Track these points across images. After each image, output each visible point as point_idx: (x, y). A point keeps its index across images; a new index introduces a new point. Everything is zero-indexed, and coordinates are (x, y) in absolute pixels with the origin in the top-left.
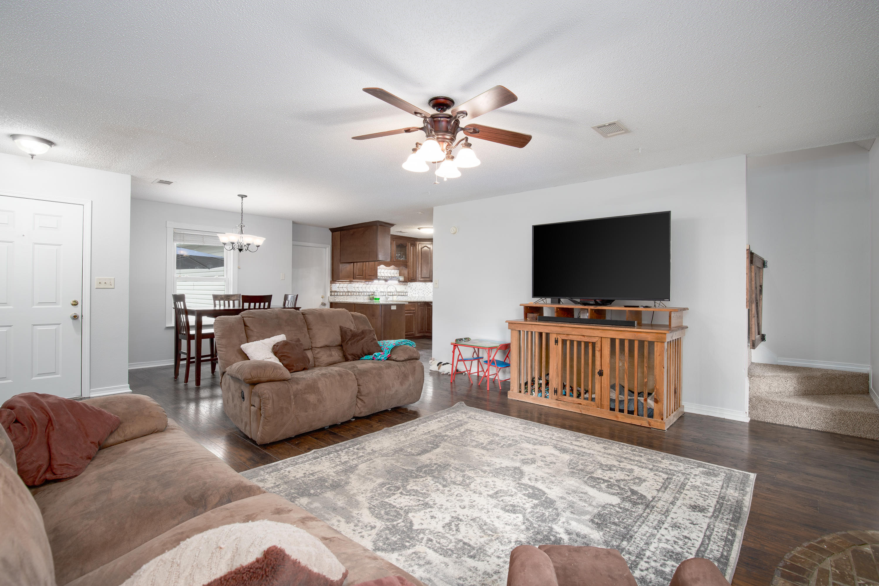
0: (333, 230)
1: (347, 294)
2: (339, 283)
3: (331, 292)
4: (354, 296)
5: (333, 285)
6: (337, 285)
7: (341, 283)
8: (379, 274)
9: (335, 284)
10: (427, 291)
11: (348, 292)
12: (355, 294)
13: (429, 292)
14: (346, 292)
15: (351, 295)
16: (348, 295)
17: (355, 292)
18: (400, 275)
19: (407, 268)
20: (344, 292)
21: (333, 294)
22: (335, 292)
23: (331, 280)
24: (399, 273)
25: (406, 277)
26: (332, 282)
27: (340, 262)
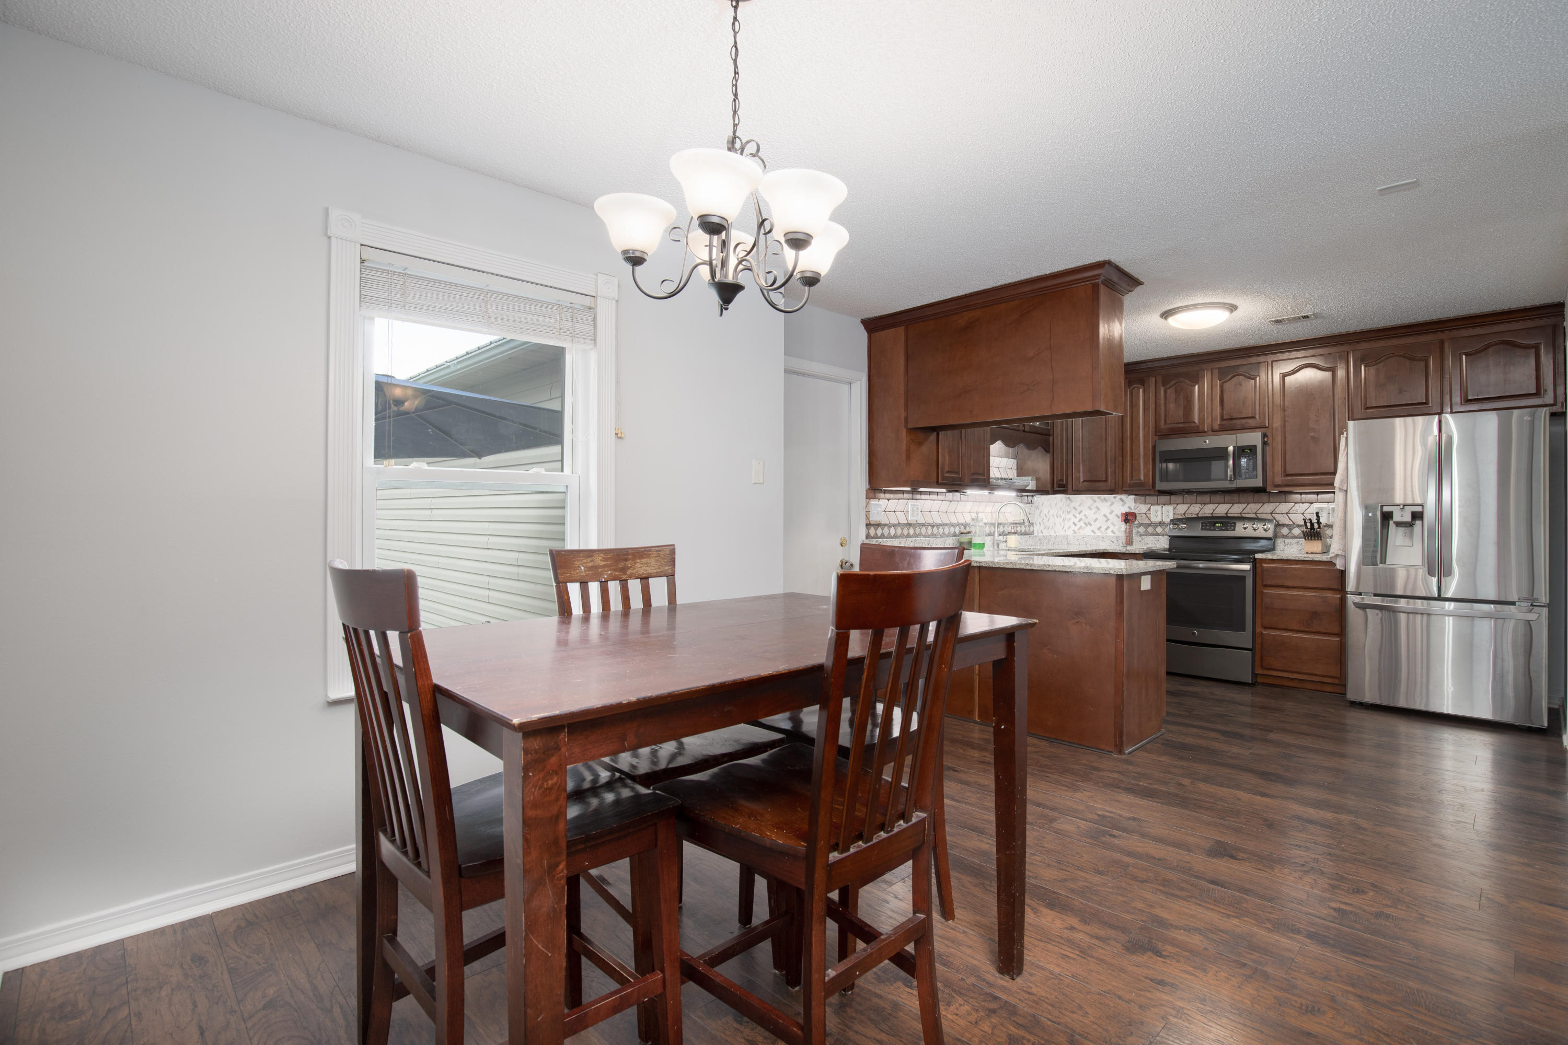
0: (873, 325)
1: (905, 531)
2: (888, 496)
3: (868, 525)
5: (873, 502)
6: (881, 502)
7: (891, 496)
8: (992, 475)
9: (877, 501)
10: (1076, 521)
11: (909, 525)
12: (923, 530)
13: (1082, 524)
14: (903, 526)
15: (915, 535)
16: (908, 535)
17: (923, 525)
18: (1021, 472)
19: (1047, 451)
20: (899, 524)
21: (872, 531)
22: (878, 525)
23: (868, 486)
24: (1017, 469)
25: (1037, 480)
26: (871, 495)
27: (907, 429)
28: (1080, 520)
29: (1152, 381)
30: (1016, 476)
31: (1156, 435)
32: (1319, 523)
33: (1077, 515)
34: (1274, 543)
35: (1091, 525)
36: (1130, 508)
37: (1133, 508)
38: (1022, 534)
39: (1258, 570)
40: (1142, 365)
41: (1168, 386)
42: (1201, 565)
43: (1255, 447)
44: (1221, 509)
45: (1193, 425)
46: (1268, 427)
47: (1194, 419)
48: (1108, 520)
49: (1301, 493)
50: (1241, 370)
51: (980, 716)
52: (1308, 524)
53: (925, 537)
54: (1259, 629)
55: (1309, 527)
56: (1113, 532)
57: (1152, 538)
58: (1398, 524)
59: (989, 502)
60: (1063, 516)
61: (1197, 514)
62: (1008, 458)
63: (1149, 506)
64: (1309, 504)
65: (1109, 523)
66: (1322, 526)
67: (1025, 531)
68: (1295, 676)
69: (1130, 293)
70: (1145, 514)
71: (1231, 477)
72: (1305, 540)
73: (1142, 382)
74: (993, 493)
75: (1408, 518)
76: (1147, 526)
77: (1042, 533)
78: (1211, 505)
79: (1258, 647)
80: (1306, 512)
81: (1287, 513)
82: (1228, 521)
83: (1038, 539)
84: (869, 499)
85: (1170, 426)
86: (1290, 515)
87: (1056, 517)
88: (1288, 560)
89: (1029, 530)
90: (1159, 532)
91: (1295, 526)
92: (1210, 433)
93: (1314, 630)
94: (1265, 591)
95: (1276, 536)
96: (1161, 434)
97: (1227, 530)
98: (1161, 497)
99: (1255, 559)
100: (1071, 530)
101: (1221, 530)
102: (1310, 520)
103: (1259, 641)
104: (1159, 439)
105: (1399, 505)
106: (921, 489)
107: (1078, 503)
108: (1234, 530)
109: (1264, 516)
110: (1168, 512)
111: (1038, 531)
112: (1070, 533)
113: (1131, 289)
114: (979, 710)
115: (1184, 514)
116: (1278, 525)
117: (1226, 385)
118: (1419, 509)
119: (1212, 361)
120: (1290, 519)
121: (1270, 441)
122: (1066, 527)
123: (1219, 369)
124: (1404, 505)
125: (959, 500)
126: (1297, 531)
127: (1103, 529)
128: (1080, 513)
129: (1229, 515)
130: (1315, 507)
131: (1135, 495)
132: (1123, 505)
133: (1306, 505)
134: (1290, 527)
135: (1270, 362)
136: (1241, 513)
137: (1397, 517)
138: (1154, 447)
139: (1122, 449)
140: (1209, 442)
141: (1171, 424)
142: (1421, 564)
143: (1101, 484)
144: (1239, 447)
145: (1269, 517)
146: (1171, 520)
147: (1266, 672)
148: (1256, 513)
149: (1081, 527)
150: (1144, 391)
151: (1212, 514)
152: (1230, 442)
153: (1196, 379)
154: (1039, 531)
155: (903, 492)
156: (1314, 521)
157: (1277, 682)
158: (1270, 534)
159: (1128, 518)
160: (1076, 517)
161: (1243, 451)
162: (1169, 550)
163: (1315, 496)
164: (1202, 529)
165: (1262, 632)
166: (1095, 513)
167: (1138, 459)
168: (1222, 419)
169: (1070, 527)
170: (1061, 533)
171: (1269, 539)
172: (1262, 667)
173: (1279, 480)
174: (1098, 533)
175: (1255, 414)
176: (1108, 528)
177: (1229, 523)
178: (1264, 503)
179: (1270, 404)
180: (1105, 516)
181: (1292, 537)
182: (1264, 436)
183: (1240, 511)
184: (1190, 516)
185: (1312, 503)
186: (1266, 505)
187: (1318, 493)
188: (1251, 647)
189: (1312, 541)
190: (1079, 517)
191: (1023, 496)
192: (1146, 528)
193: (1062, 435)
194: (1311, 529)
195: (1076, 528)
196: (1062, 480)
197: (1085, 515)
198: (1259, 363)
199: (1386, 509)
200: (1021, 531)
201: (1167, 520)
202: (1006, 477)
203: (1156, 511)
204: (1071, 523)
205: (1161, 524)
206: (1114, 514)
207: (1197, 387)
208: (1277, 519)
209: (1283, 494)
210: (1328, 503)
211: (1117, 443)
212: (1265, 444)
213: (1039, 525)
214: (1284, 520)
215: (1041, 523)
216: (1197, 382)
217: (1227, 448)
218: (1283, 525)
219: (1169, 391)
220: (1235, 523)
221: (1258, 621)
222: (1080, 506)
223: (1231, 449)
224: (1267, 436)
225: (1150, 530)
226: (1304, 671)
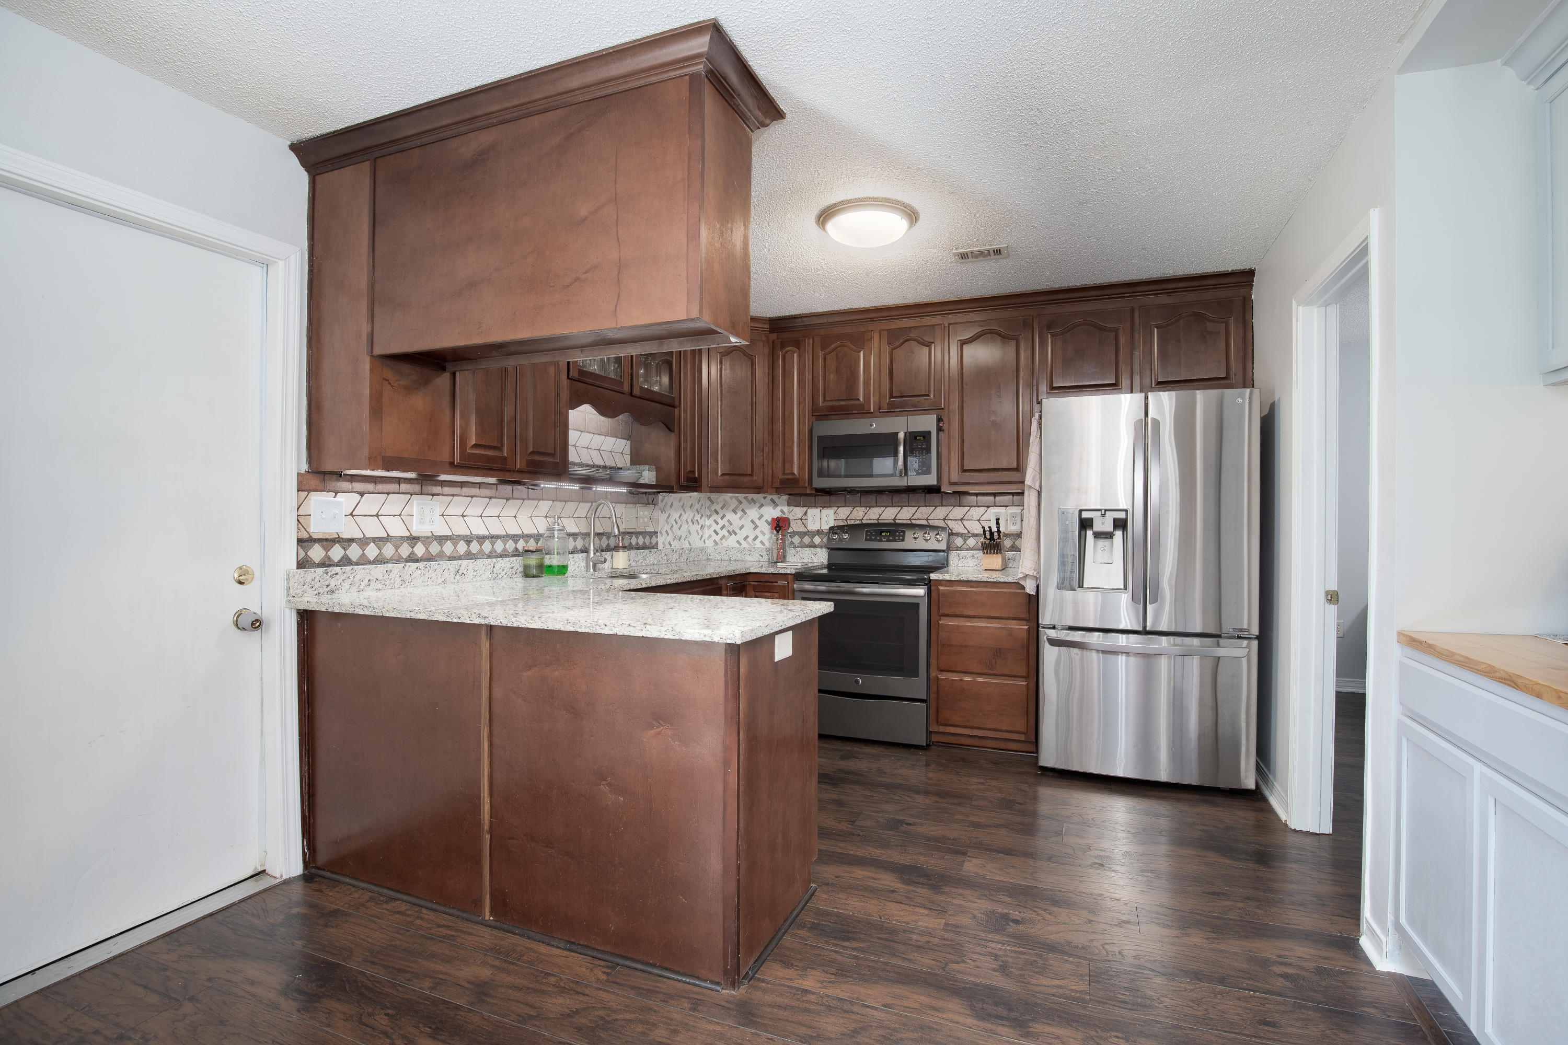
0: (302, 149)
1: (405, 550)
2: (359, 486)
3: (304, 542)
4: (446, 564)
5: (317, 498)
6: (341, 497)
7: (370, 487)
8: (573, 457)
9: (328, 497)
10: (718, 528)
11: (413, 540)
12: (447, 548)
13: (724, 532)
14: (397, 541)
15: (428, 558)
16: (412, 559)
17: (446, 538)
18: (637, 459)
19: (671, 430)
20: (388, 539)
21: (316, 553)
22: (329, 542)
23: (304, 467)
24: (631, 455)
25: (658, 470)
26: (314, 481)
27: (372, 356)
28: (722, 528)
29: (809, 342)
30: (629, 465)
31: (813, 416)
32: (999, 532)
33: (719, 520)
34: (948, 556)
35: (736, 534)
36: (782, 511)
37: (786, 512)
38: (638, 549)
39: (934, 594)
40: (797, 320)
41: (828, 350)
42: (866, 589)
43: (929, 433)
44: (888, 514)
45: (857, 402)
46: (943, 409)
47: (858, 395)
48: (756, 527)
49: (977, 495)
50: (913, 335)
51: (493, 911)
52: (988, 534)
53: (451, 558)
54: (934, 674)
55: (988, 537)
56: (762, 542)
57: (808, 550)
58: (1097, 535)
59: (583, 501)
60: (701, 522)
61: (861, 520)
62: (617, 437)
63: (805, 509)
64: (986, 508)
65: (757, 532)
66: (1001, 534)
67: (644, 543)
68: (976, 733)
69: (762, 129)
70: (801, 519)
71: (901, 472)
72: (984, 553)
73: (797, 344)
74: (590, 489)
75: (1109, 527)
76: (802, 535)
77: (671, 545)
78: (877, 508)
79: (933, 696)
80: (982, 518)
81: (962, 520)
82: (894, 530)
83: (663, 555)
84: (309, 491)
85: (829, 404)
86: (965, 522)
87: (690, 523)
88: (968, 581)
89: (651, 543)
90: (817, 543)
91: (970, 535)
92: (877, 414)
93: (998, 673)
94: (941, 622)
95: (949, 548)
96: (820, 414)
97: (895, 540)
98: (820, 497)
99: (930, 580)
100: (712, 539)
101: (888, 540)
102: (990, 528)
103: (934, 688)
104: (817, 420)
105: (1101, 510)
106: (443, 477)
107: (721, 505)
108: (903, 540)
109: (936, 523)
110: (827, 516)
111: (663, 543)
112: (709, 543)
113: (768, 121)
114: (492, 900)
115: (846, 520)
116: (951, 534)
117: (897, 353)
118: (1122, 515)
119: (879, 319)
120: (965, 527)
121: (945, 427)
122: (705, 537)
123: (888, 330)
124: (1106, 510)
125: (525, 497)
126: (972, 542)
127: (750, 539)
128: (722, 518)
129: (897, 521)
130: (993, 512)
131: (789, 495)
132: (774, 508)
133: (982, 510)
134: (965, 536)
135: (946, 325)
136: (910, 519)
137: (1097, 527)
138: (811, 431)
139: (772, 433)
140: (876, 426)
141: (832, 401)
142: (1122, 587)
143: (745, 479)
144: (910, 433)
145: (942, 524)
146: (831, 528)
147: (942, 729)
148: (927, 520)
149: (724, 536)
150: (799, 356)
151: (878, 520)
152: (901, 425)
153: (861, 342)
154: (667, 543)
155: (399, 481)
156: (994, 529)
157: (953, 740)
158: (943, 546)
159: (779, 525)
160: (717, 523)
161: (916, 438)
162: (829, 566)
163: (992, 498)
164: (866, 540)
165: (938, 677)
166: (740, 518)
167: (792, 447)
168: (891, 396)
169: (710, 536)
170: (700, 544)
171: (943, 551)
172: (937, 723)
173: (955, 477)
174: (744, 544)
175: (930, 391)
176: (756, 538)
177: (897, 531)
178: (936, 507)
179: (947, 379)
180: (752, 521)
181: (967, 550)
182: (940, 420)
183: (909, 516)
184: (852, 522)
185: (988, 507)
186: (938, 509)
187: (995, 495)
188: (925, 698)
189: (990, 555)
190: (721, 523)
191: (640, 493)
192: (802, 538)
193: (693, 408)
194: (990, 539)
195: (717, 538)
196: (693, 472)
197: (729, 521)
198: (934, 325)
199: (1085, 515)
200: (637, 544)
201: (826, 528)
202: (613, 465)
203: (814, 516)
204: (711, 532)
205: (819, 532)
206: (764, 519)
207: (862, 352)
208: (951, 527)
209: (959, 496)
210: (1006, 506)
211: (766, 424)
212: (940, 429)
213: (665, 534)
214: (957, 527)
215: (669, 531)
216: (862, 347)
217: (896, 434)
218: (958, 534)
219: (828, 357)
220: (904, 532)
221: (934, 662)
222: (722, 508)
223: (901, 435)
224: (942, 421)
225: (807, 540)
226: (986, 726)
